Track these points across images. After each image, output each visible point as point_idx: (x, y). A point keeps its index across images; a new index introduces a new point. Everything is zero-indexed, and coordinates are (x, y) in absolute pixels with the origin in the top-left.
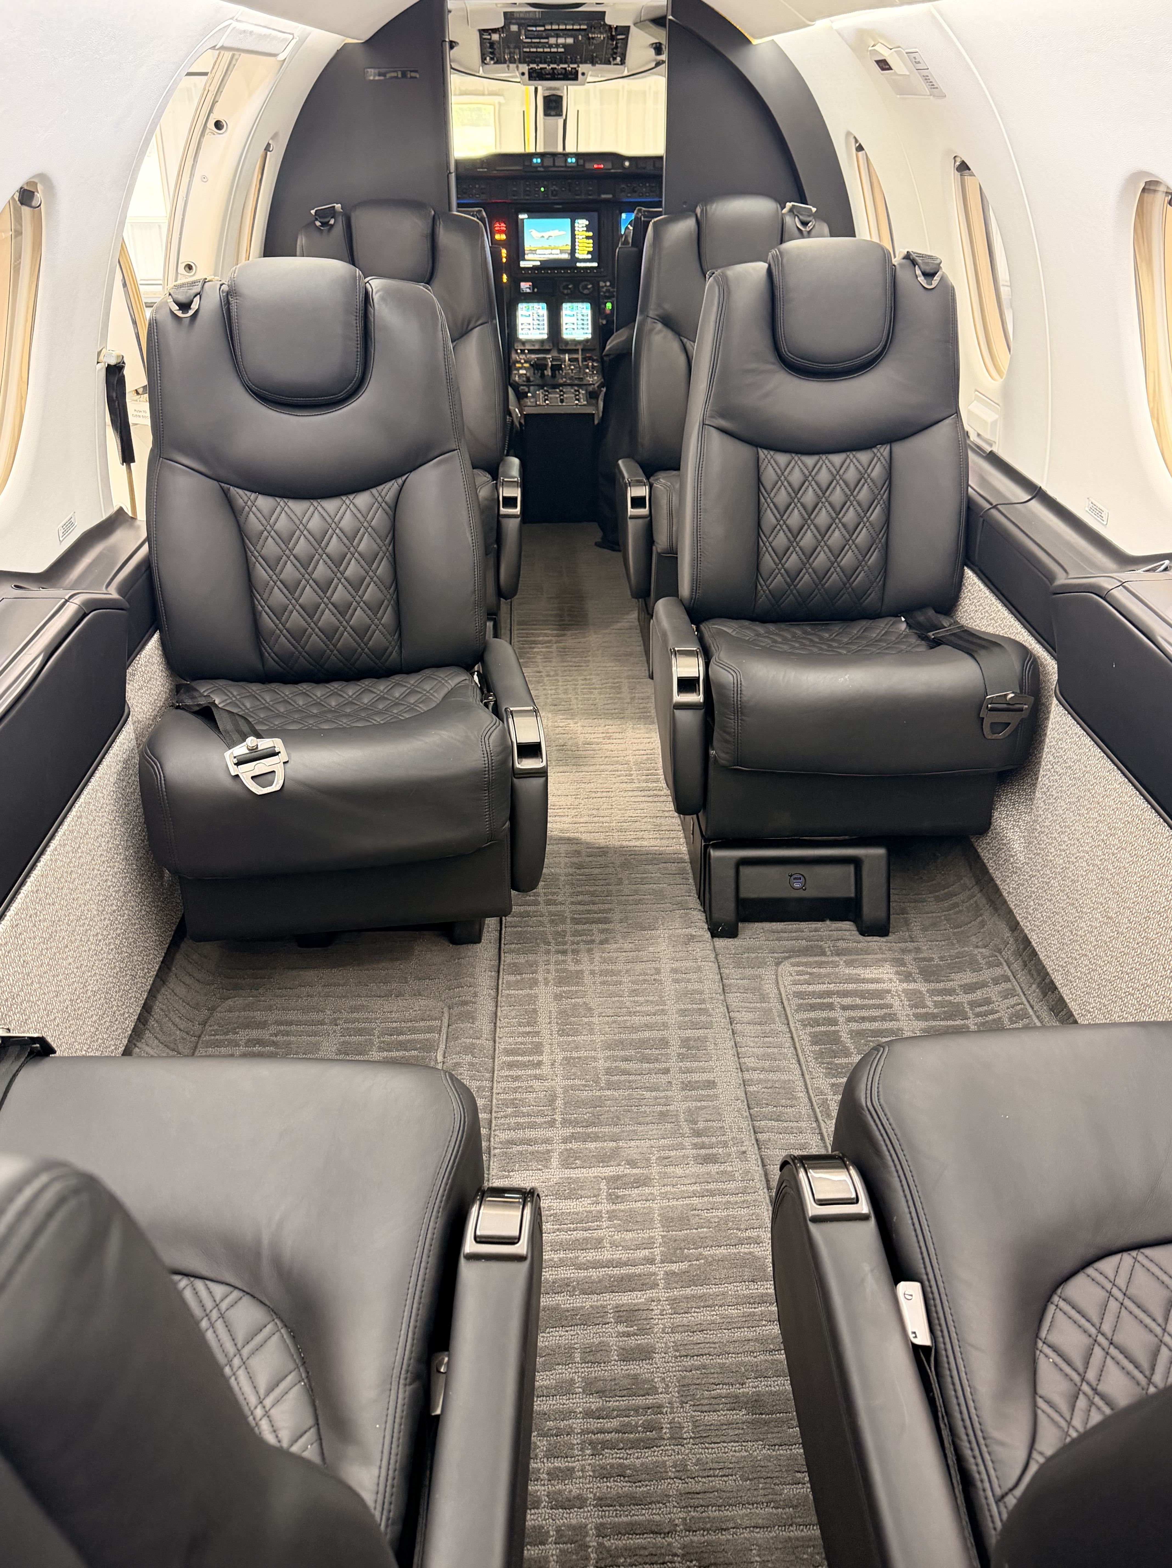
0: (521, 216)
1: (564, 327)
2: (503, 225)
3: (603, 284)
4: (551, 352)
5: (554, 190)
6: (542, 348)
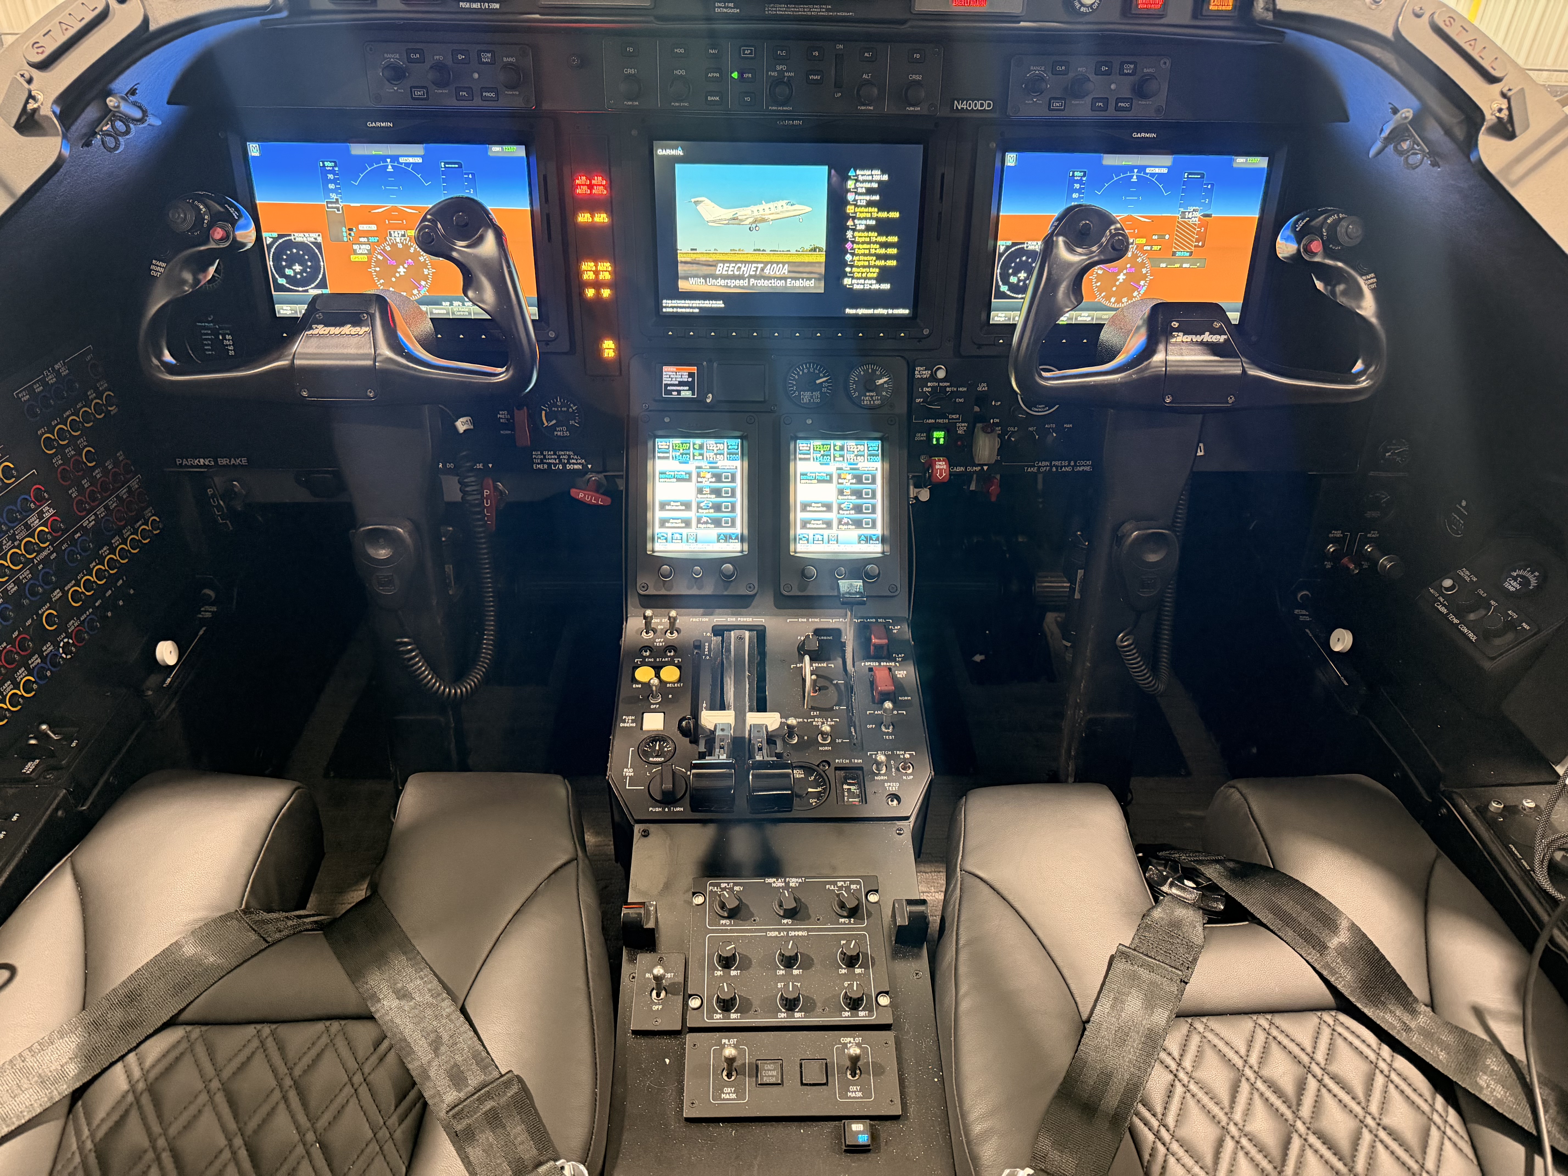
0: (662, 152)
1: (798, 516)
2: (598, 180)
3: (927, 374)
4: (754, 603)
5: (779, 82)
6: (726, 593)
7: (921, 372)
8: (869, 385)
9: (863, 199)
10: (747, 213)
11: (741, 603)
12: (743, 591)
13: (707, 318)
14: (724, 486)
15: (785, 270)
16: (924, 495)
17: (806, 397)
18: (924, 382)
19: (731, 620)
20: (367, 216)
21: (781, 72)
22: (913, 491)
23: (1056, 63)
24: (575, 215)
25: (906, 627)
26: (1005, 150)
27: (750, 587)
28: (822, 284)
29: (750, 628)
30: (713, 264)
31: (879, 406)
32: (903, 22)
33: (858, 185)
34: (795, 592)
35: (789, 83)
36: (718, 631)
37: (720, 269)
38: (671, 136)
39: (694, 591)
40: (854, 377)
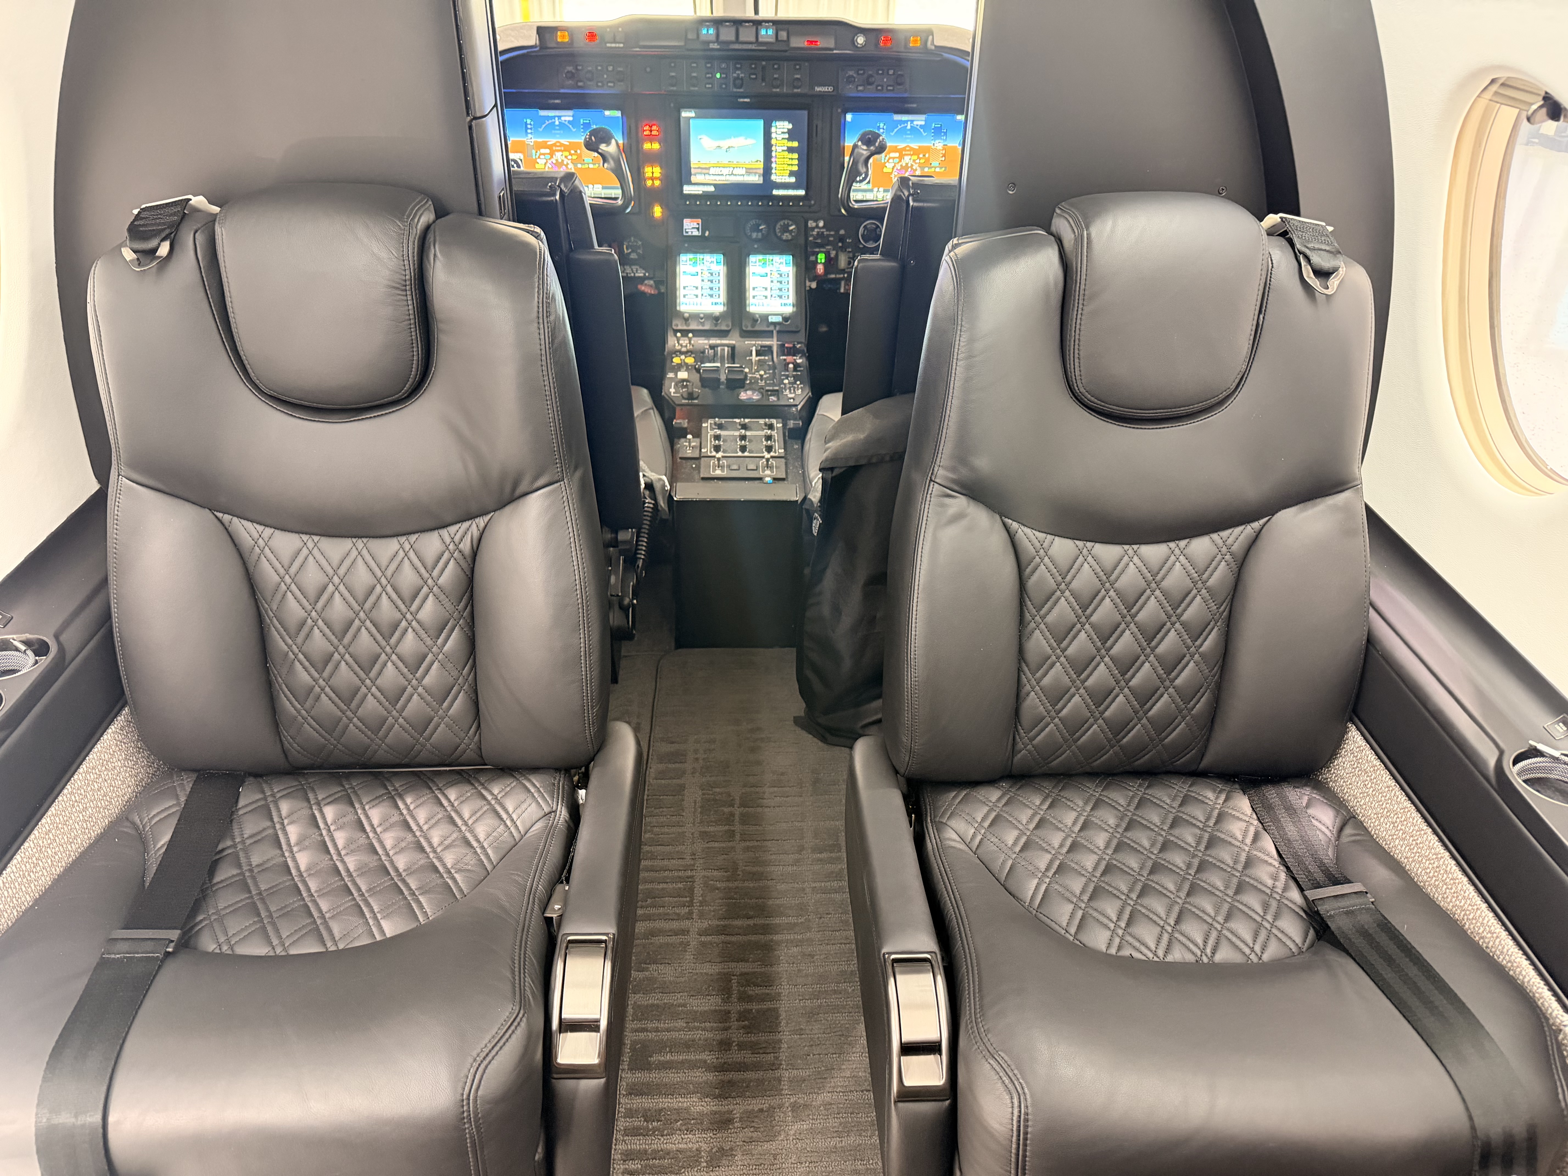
0: (685, 114)
1: (750, 293)
2: (654, 127)
3: (814, 225)
4: (730, 335)
5: (738, 78)
6: (716, 328)
7: (811, 224)
8: (785, 229)
9: (780, 137)
10: (724, 144)
11: (724, 334)
12: (724, 328)
13: (706, 196)
14: (714, 278)
15: (743, 171)
16: (814, 285)
17: (754, 235)
18: (813, 229)
19: (719, 342)
20: (544, 145)
21: (738, 74)
22: (808, 283)
23: (859, 70)
24: (643, 144)
25: (803, 345)
26: (845, 112)
27: (728, 326)
28: (762, 178)
29: (728, 345)
30: (709, 169)
31: (791, 240)
32: (786, 51)
33: (778, 130)
34: (750, 328)
35: (742, 79)
36: (712, 347)
37: (712, 171)
38: (689, 106)
39: (700, 328)
40: (778, 226)
